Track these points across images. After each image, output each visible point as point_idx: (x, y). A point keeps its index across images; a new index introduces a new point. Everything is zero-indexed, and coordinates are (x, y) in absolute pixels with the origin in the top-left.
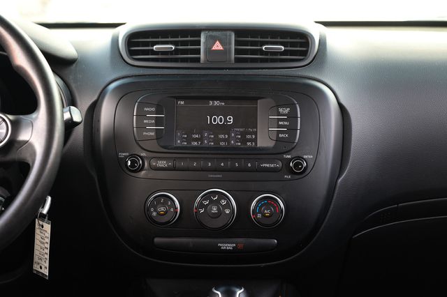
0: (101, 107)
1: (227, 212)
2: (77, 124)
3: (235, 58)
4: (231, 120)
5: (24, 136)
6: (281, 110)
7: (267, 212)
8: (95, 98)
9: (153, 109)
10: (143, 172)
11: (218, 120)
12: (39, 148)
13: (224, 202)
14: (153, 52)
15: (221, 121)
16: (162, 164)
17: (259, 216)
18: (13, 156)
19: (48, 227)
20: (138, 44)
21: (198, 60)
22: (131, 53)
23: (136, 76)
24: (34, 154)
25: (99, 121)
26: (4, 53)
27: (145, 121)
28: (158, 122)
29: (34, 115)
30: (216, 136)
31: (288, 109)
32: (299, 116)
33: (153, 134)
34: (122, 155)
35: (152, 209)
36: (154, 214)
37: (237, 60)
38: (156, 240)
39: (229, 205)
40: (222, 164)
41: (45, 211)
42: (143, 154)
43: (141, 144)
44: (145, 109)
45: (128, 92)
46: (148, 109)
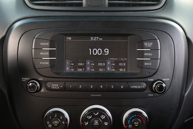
1: (106, 124)
3: (109, 4)
4: (107, 52)
6: (146, 44)
7: (136, 124)
8: (4, 34)
9: (47, 44)
11: (97, 52)
13: (103, 117)
15: (100, 52)
16: (55, 86)
17: (130, 126)
21: (81, 5)
23: (34, 17)
27: (41, 53)
28: (51, 54)
30: (96, 64)
31: (151, 43)
32: (159, 49)
33: (48, 63)
34: (25, 79)
35: (48, 123)
36: (50, 126)
37: (110, 5)
39: (107, 119)
40: (101, 87)
42: (41, 79)
43: (39, 71)
44: (41, 44)
45: (26, 30)
46: (43, 44)
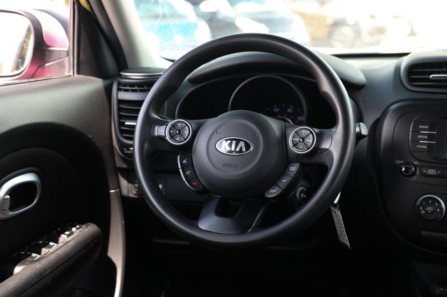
0: (383, 123)
2: (364, 136)
5: (325, 145)
8: (378, 116)
9: (427, 127)
10: (415, 178)
12: (336, 155)
14: (429, 80)
16: (431, 172)
18: (316, 160)
19: (339, 213)
20: (417, 73)
22: (410, 80)
23: (413, 99)
24: (332, 159)
25: (381, 134)
26: (313, 80)
27: (419, 137)
28: (430, 137)
29: (333, 130)
33: (425, 147)
34: (398, 162)
35: (421, 208)
36: (423, 212)
38: (423, 232)
41: (336, 202)
42: (416, 163)
43: (415, 154)
44: (420, 127)
45: (406, 112)
46: (422, 127)
